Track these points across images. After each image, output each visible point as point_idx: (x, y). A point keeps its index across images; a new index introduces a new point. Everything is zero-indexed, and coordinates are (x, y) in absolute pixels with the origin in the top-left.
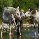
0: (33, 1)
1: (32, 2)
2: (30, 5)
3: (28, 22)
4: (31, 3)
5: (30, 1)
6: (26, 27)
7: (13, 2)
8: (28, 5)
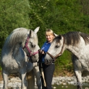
0: (82, 20)
1: (78, 21)
2: (74, 29)
3: (70, 71)
4: (75, 25)
5: (73, 19)
6: (64, 84)
7: (31, 22)
8: (69, 29)
